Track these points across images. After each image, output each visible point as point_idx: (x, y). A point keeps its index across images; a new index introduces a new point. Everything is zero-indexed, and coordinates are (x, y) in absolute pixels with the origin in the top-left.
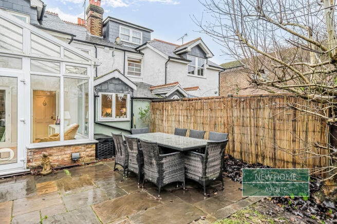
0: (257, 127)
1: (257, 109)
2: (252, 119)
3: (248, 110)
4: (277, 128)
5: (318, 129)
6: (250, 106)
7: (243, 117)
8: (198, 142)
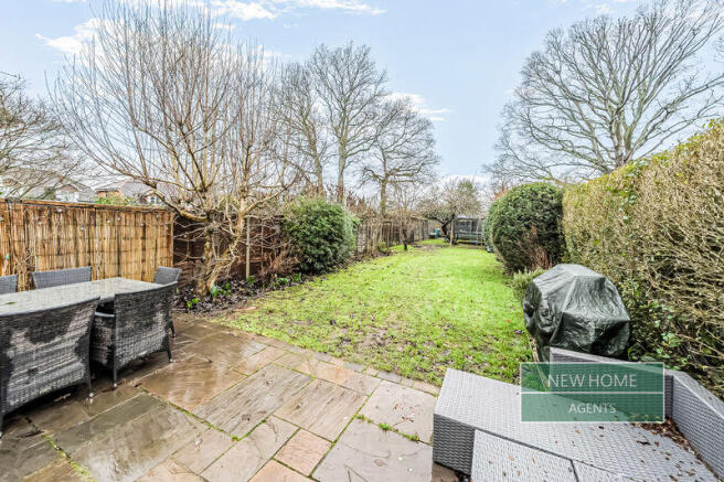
0: (89, 252)
1: (89, 225)
2: (80, 241)
3: (71, 228)
4: (122, 249)
5: (165, 244)
6: (75, 220)
7: (59, 239)
8: (136, 286)
